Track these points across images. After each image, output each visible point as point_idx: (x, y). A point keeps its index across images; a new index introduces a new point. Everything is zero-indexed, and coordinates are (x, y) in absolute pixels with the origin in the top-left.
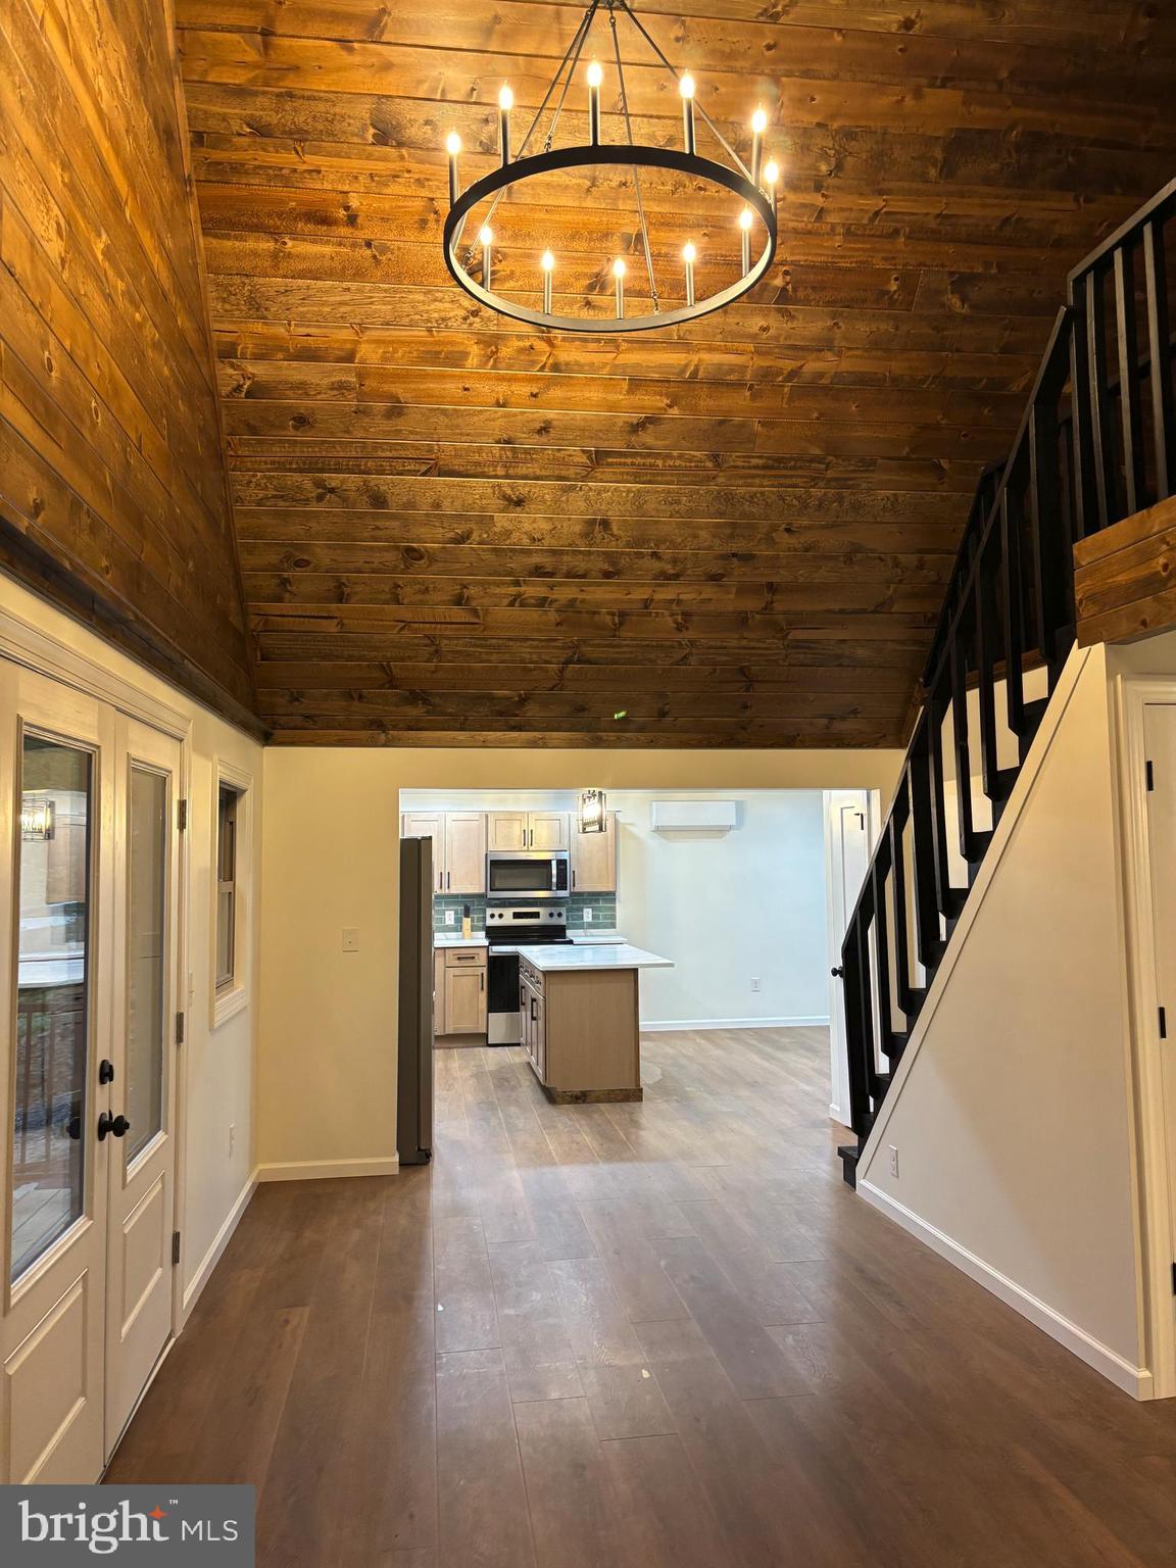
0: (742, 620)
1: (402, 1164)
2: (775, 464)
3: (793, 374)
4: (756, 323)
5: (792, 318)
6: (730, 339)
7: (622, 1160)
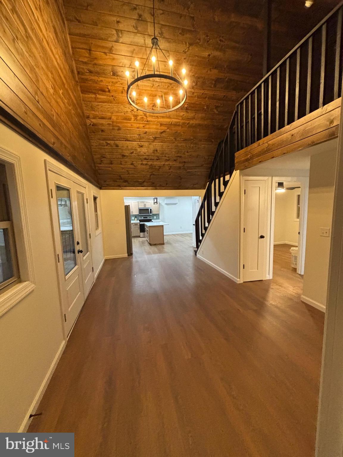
0: (180, 168)
1: (128, 255)
2: (185, 140)
3: (188, 124)
4: (182, 114)
5: (188, 113)
6: (177, 117)
7: (162, 253)
